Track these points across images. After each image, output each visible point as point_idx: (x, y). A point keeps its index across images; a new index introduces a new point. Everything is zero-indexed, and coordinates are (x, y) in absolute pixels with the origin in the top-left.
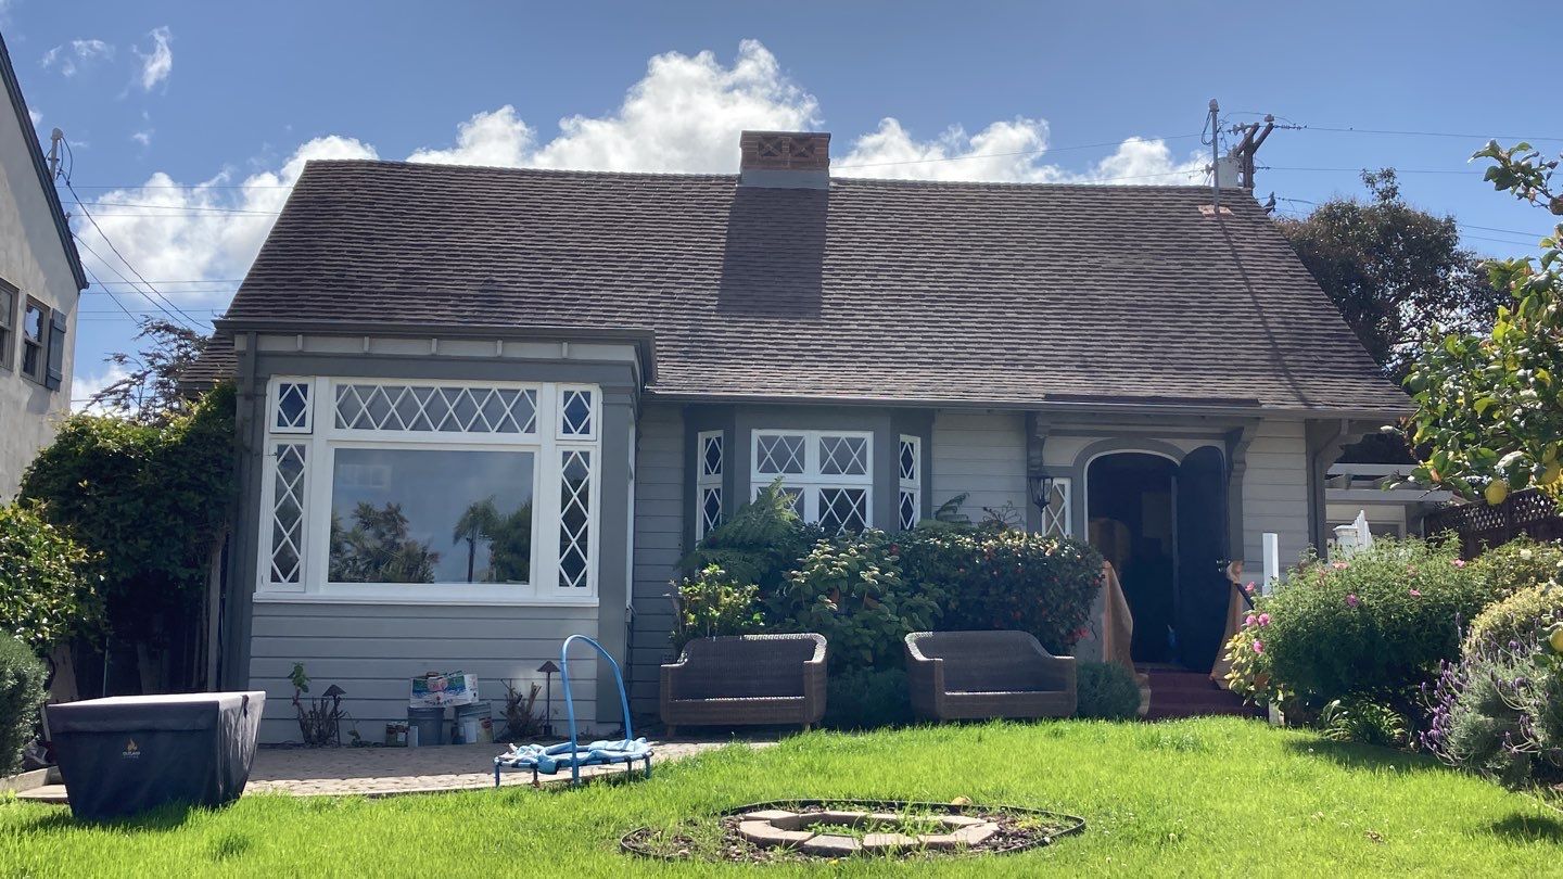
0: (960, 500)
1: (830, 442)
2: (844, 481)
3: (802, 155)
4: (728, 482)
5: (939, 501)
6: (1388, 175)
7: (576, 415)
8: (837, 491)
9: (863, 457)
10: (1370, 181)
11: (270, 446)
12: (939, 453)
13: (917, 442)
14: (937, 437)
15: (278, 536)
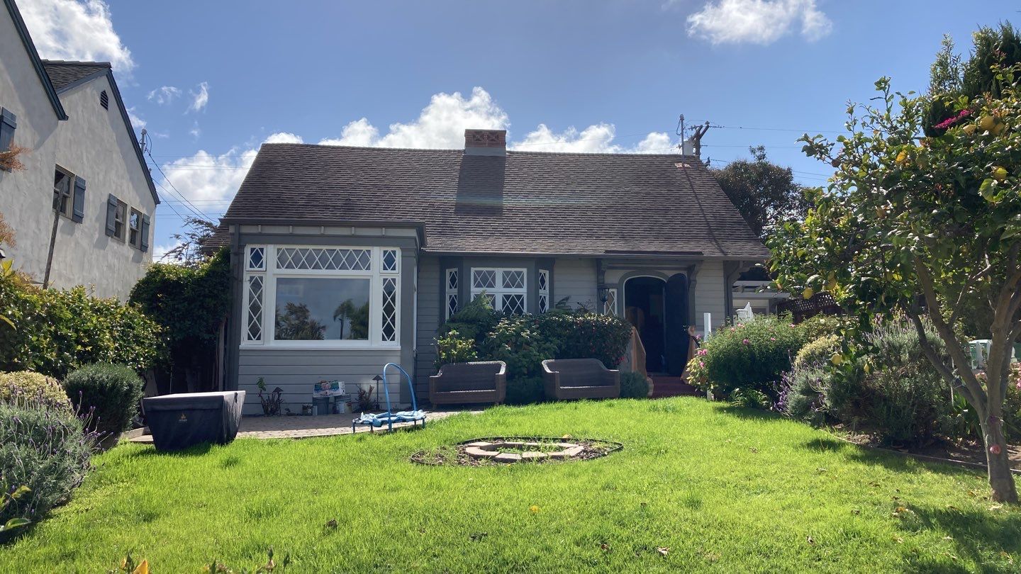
0: (567, 299)
1: (507, 273)
2: (514, 291)
3: (492, 140)
4: (460, 292)
5: (557, 300)
6: (761, 149)
7: (389, 262)
8: (510, 296)
9: (522, 280)
10: (753, 151)
11: (246, 277)
12: (556, 277)
13: (547, 273)
14: (556, 271)
15: (251, 319)
